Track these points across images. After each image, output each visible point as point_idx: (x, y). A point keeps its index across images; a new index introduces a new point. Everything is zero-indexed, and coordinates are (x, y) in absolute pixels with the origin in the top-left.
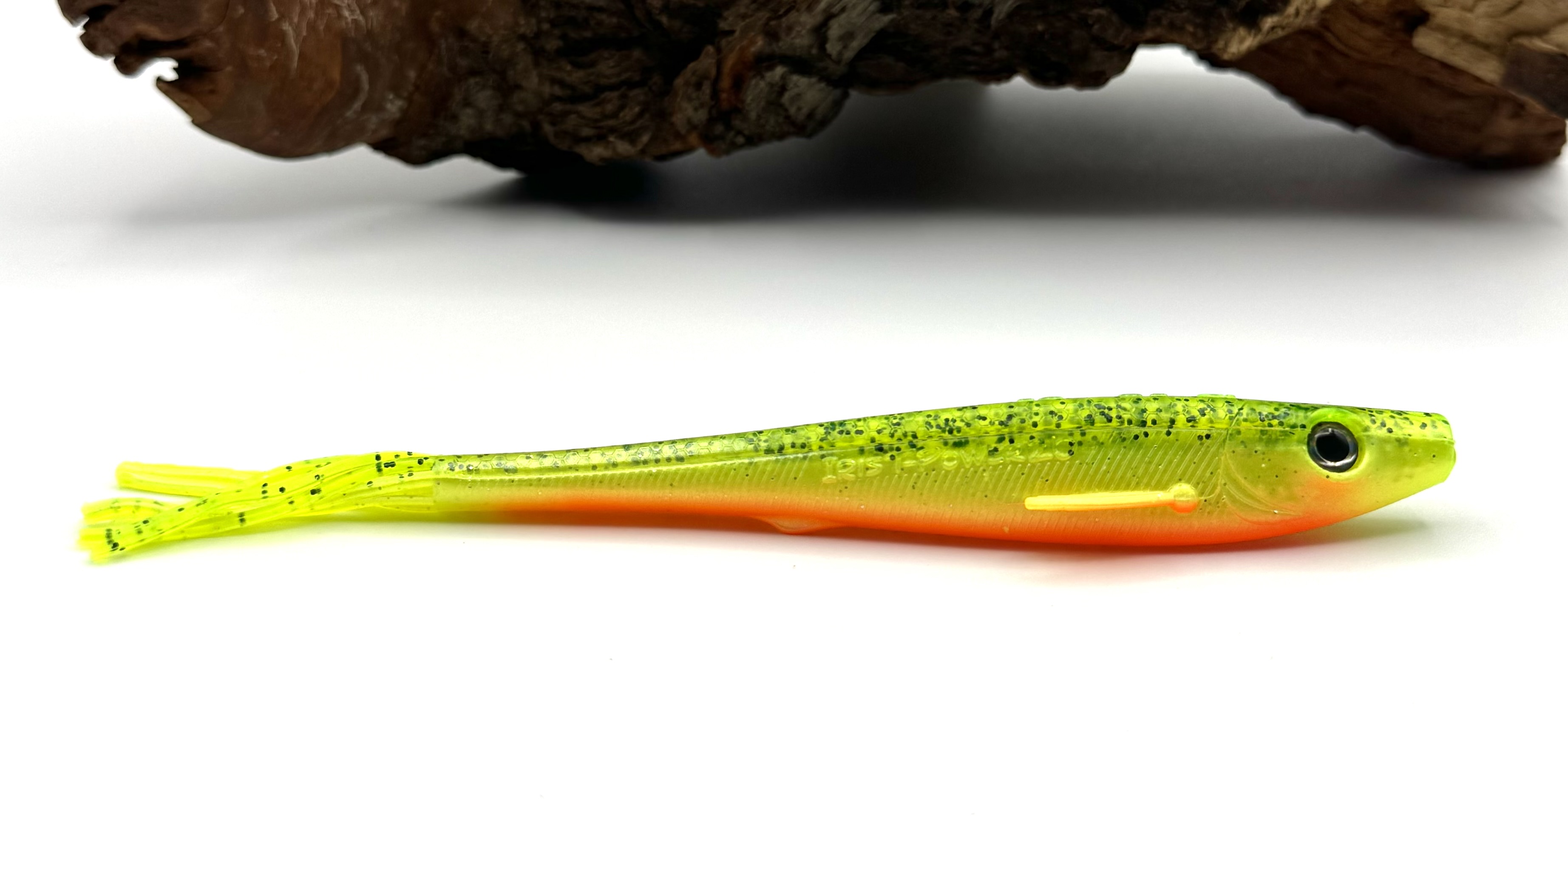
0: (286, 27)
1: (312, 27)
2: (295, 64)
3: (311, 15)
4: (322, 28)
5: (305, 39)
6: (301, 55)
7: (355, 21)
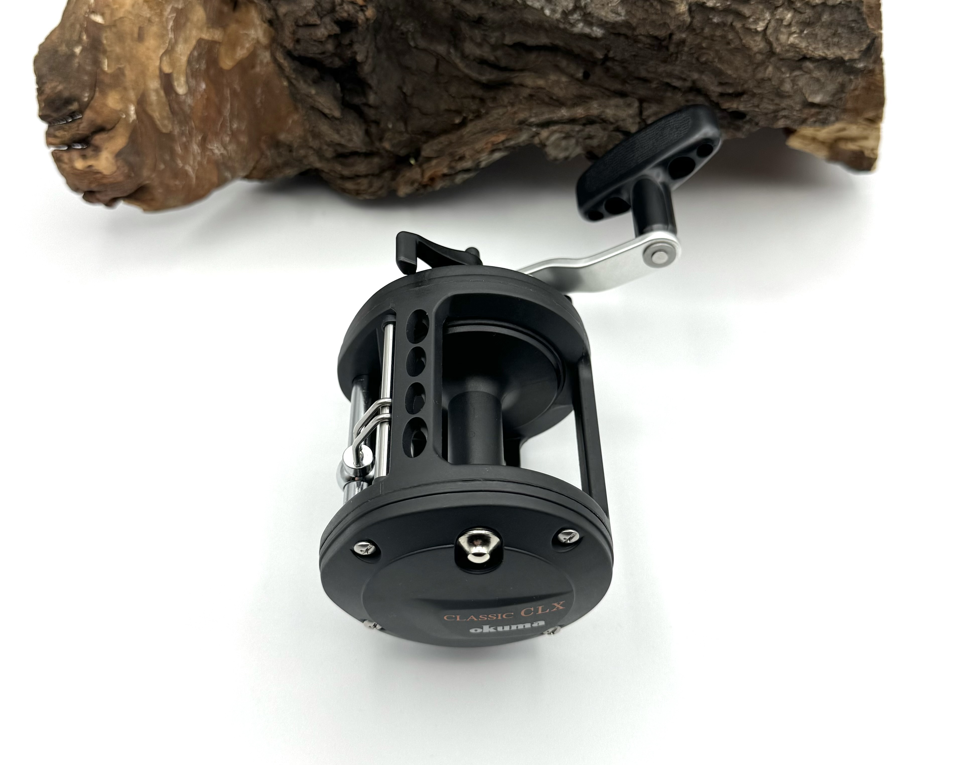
0: (188, 168)
1: (200, 164)
2: (194, 180)
3: (199, 158)
4: (205, 163)
5: (197, 170)
6: (197, 178)
7: (222, 154)
